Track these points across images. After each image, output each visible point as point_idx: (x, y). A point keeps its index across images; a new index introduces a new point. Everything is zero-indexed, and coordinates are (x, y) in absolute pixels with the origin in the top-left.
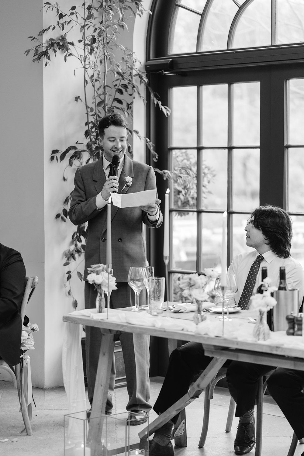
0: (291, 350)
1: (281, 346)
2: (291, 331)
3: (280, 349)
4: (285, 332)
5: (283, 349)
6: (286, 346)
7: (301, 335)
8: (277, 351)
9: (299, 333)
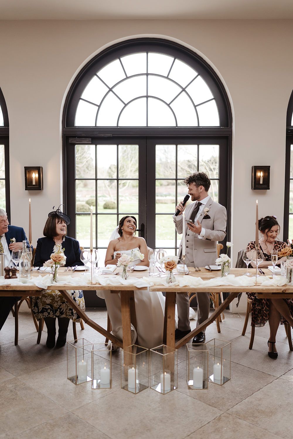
0: (16, 287)
1: (10, 285)
2: (8, 276)
3: (9, 287)
4: (4, 277)
5: (11, 287)
6: (12, 285)
7: (17, 278)
8: (7, 288)
9: (14, 276)
